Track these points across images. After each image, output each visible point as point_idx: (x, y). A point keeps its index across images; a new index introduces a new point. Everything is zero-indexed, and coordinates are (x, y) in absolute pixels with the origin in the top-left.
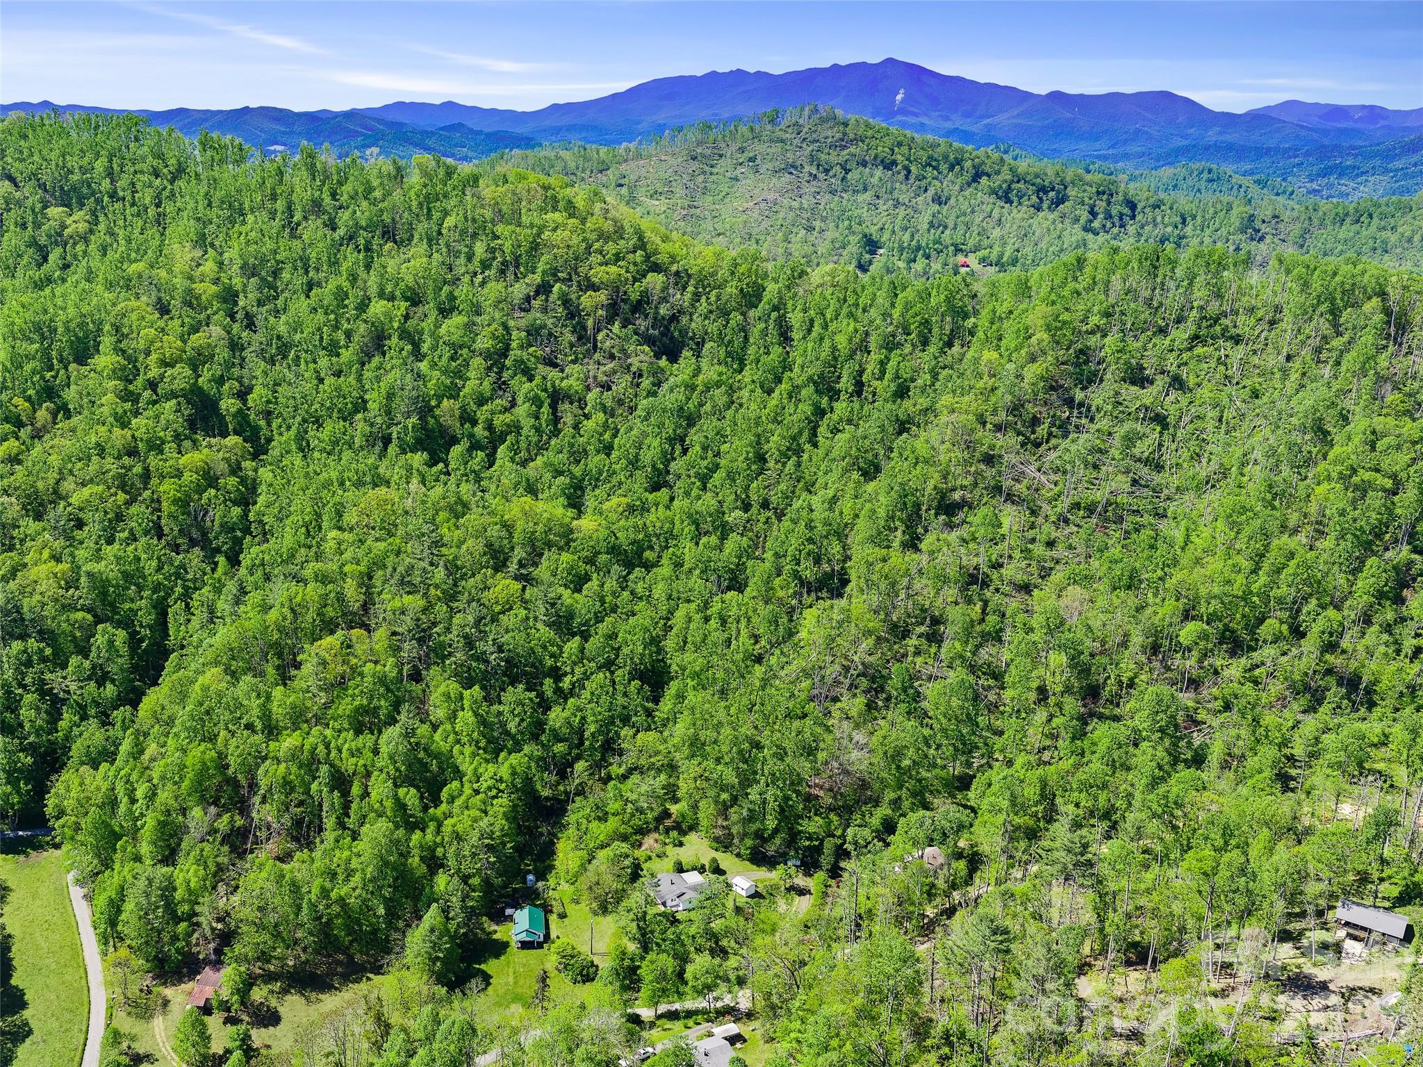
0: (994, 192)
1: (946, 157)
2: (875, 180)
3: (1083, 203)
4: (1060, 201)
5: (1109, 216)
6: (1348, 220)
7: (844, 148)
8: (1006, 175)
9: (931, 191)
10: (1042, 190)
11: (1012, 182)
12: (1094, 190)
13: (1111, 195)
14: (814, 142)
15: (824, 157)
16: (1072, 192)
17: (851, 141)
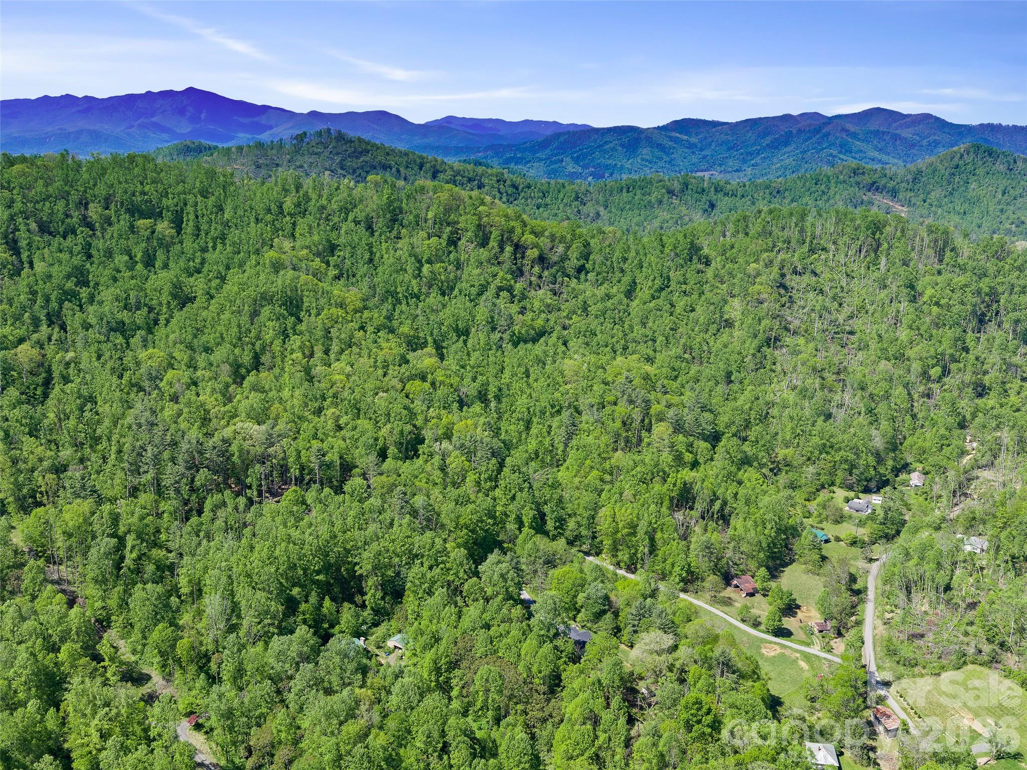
1: (414, 161)
3: (493, 187)
4: (480, 186)
6: (624, 191)
7: (358, 158)
8: (450, 172)
10: (470, 180)
11: (455, 176)
12: (495, 179)
13: (505, 182)
14: (338, 154)
15: (349, 164)
16: (485, 181)
17: (361, 153)
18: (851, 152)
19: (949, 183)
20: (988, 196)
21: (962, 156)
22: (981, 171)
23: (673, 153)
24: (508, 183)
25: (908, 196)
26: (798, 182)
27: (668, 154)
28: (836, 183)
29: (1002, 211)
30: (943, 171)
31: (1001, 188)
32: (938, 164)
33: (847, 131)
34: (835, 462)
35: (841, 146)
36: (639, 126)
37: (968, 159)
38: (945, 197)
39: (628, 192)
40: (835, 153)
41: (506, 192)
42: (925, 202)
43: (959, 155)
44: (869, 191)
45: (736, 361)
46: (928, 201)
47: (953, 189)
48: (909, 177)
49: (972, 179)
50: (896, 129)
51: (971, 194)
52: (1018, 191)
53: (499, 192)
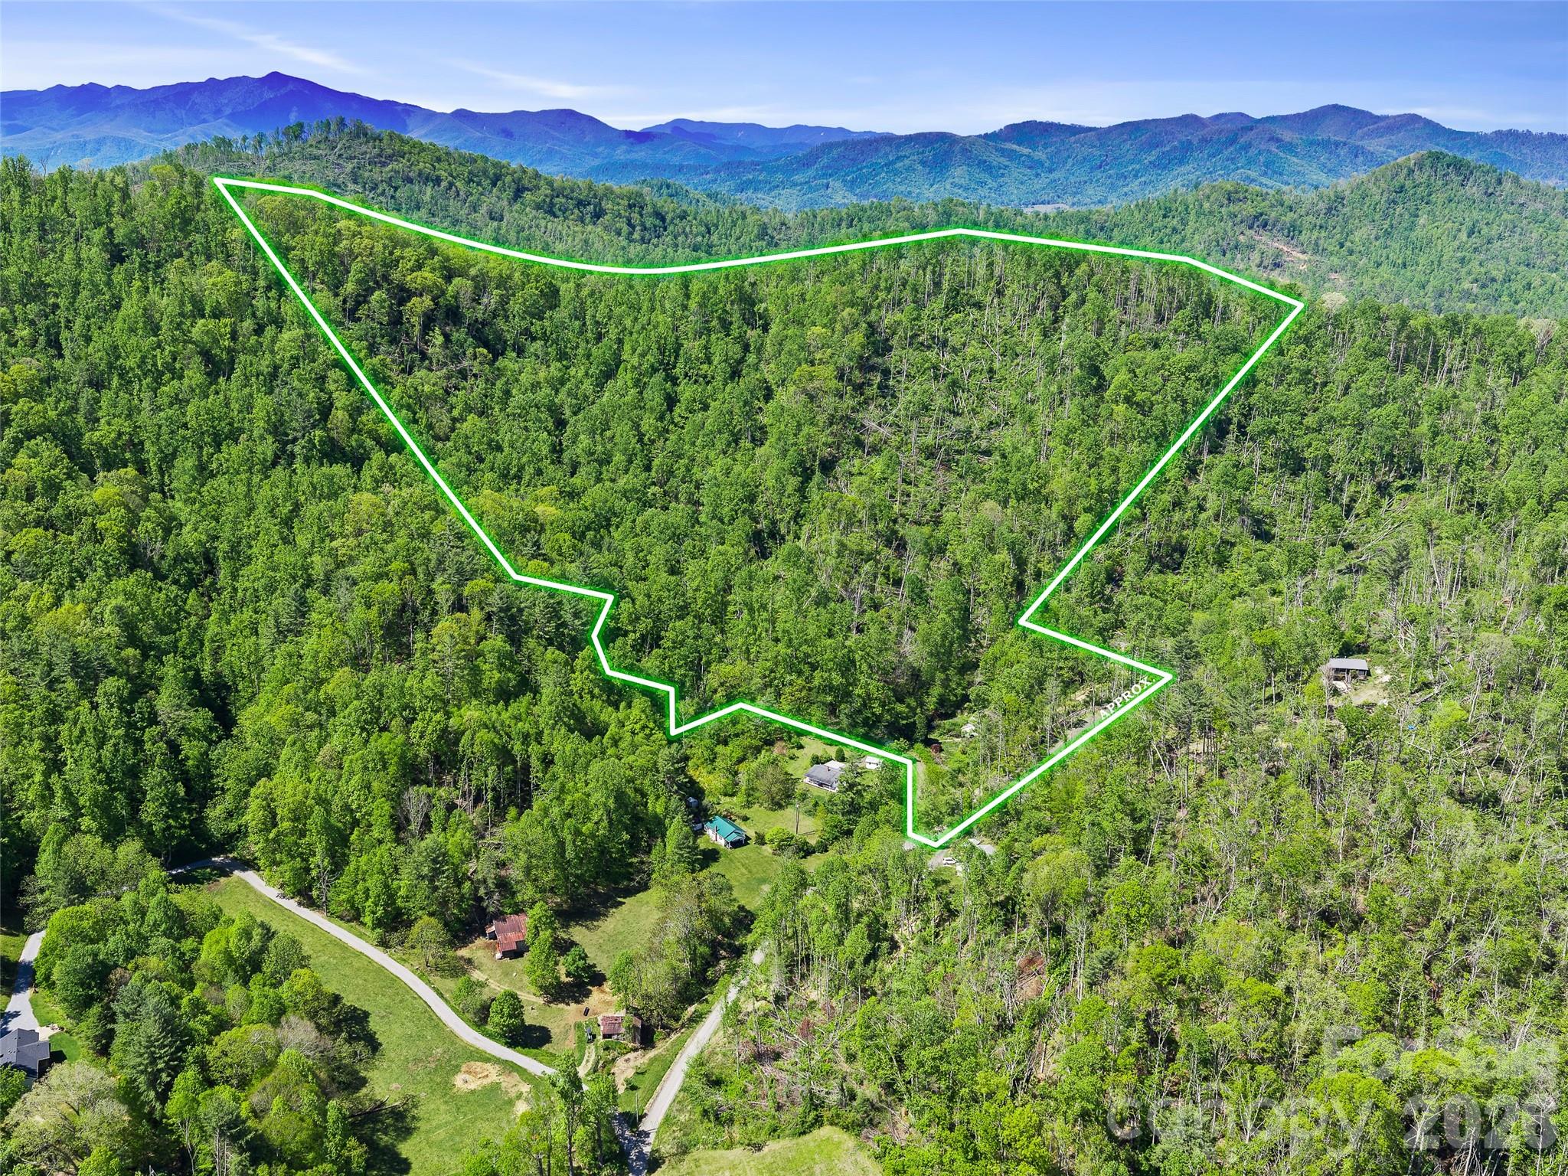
0: (538, 207)
1: (485, 172)
2: (427, 198)
3: (619, 215)
4: (598, 215)
5: (645, 229)
6: (844, 224)
7: (384, 164)
8: (545, 190)
9: (484, 209)
10: (581, 204)
11: (552, 197)
12: (626, 203)
13: (642, 208)
14: (350, 158)
15: (367, 174)
16: (607, 205)
17: (390, 157)
18: (1281, 174)
19: (1386, 216)
20: (1444, 238)
21: (1411, 172)
22: (1439, 198)
23: (1003, 175)
24: (649, 209)
25: (1314, 237)
26: (1136, 213)
27: (995, 178)
28: (1198, 214)
29: (1462, 261)
30: (1377, 197)
31: (1468, 223)
32: (1371, 185)
33: (1278, 140)
34: (810, 689)
35: (1267, 165)
36: (954, 132)
37: (1420, 177)
38: (1377, 239)
39: (850, 225)
40: (1253, 175)
41: (643, 225)
42: (1342, 245)
43: (1405, 171)
44: (1251, 228)
45: (731, 500)
46: (1348, 244)
47: (1392, 226)
48: (1322, 206)
49: (1425, 209)
50: (1362, 138)
51: (1418, 233)
52: (1494, 231)
53: (629, 224)
